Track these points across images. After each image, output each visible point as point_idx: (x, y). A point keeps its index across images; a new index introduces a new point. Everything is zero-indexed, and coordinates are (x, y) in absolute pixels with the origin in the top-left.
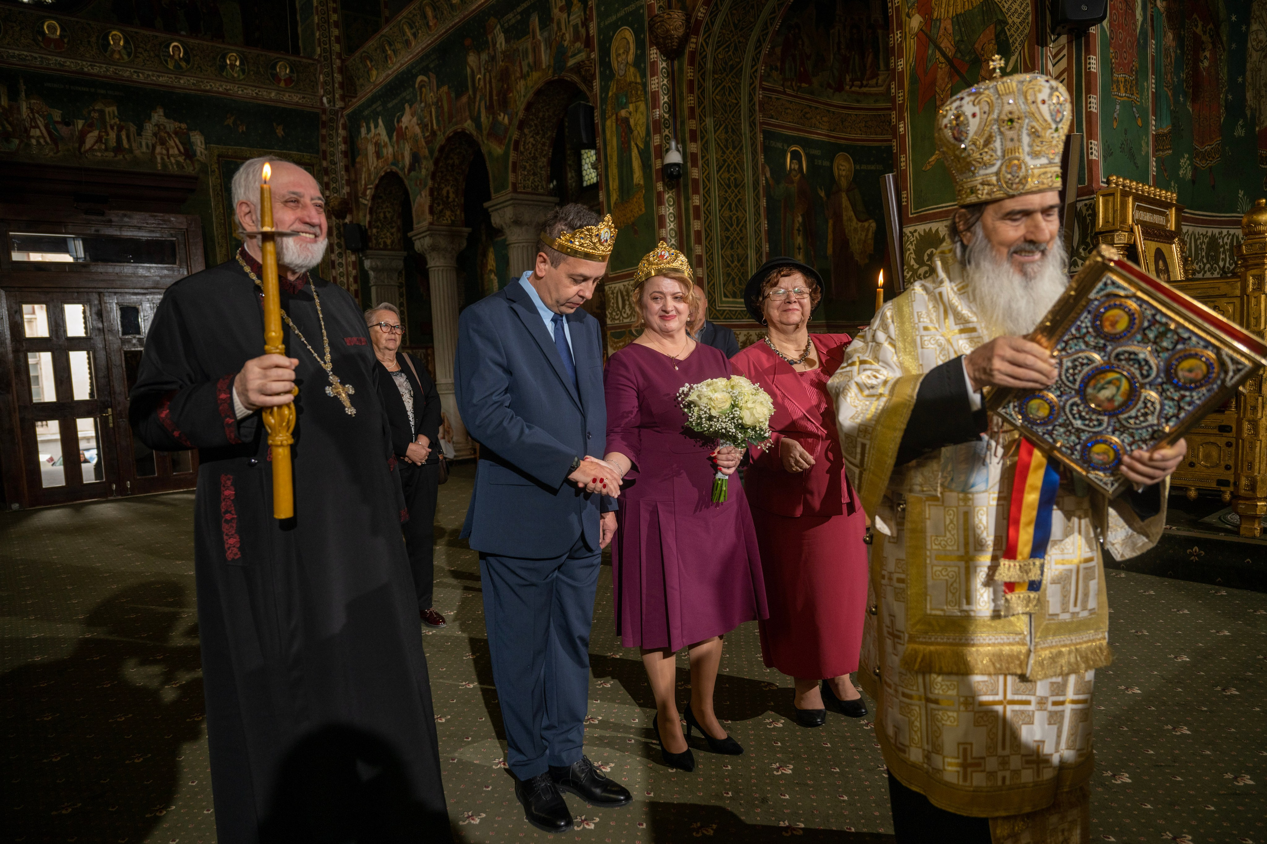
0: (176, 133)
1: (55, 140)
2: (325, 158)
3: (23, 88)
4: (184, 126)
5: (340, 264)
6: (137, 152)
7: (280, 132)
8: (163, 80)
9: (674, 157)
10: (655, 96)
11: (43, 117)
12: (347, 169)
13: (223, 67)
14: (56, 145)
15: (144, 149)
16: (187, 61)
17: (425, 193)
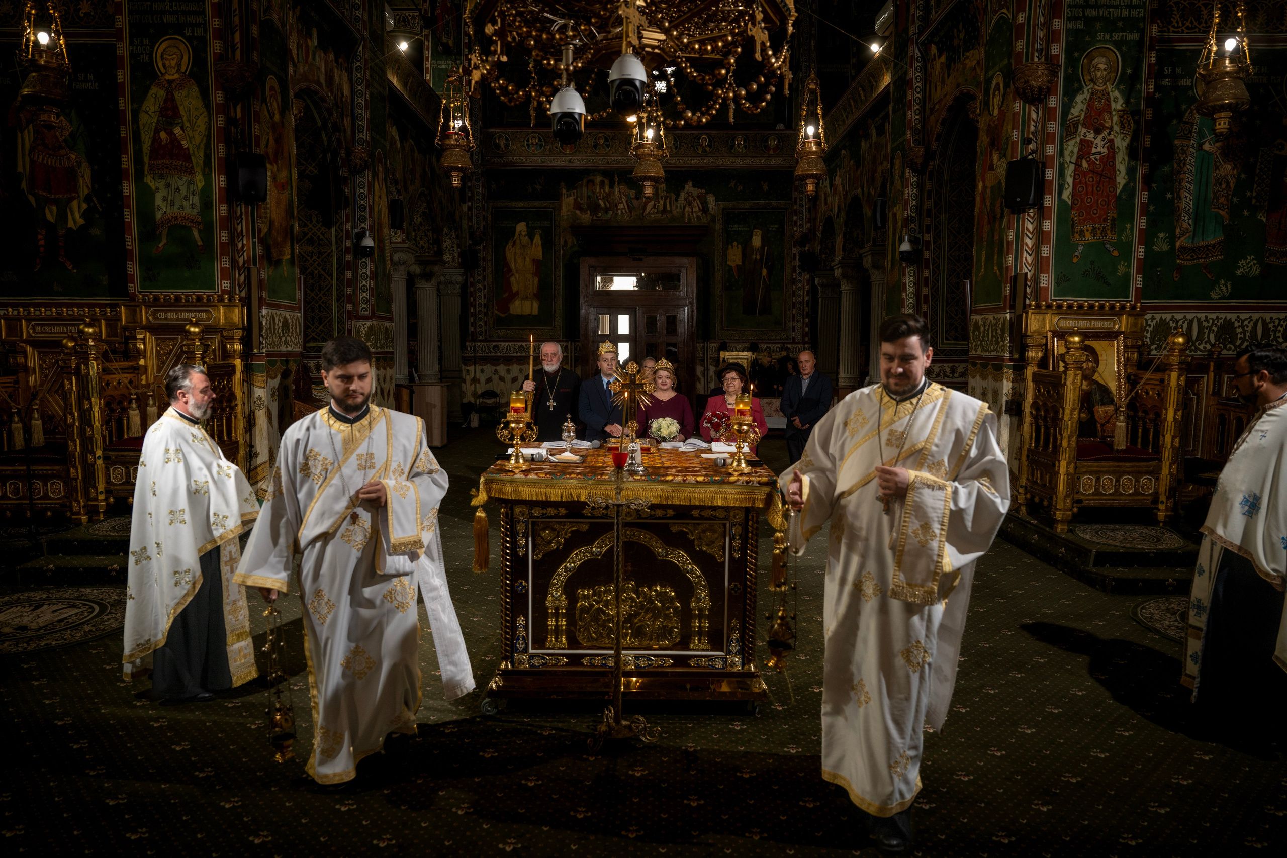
0: (698, 197)
1: (630, 209)
2: (796, 203)
3: (616, 179)
4: (703, 191)
5: (800, 281)
6: (674, 212)
7: (765, 188)
8: (694, 162)
9: (905, 247)
10: (907, 201)
11: (626, 196)
12: (810, 210)
13: (733, 146)
14: (631, 212)
15: (679, 210)
16: (710, 146)
17: (841, 236)
